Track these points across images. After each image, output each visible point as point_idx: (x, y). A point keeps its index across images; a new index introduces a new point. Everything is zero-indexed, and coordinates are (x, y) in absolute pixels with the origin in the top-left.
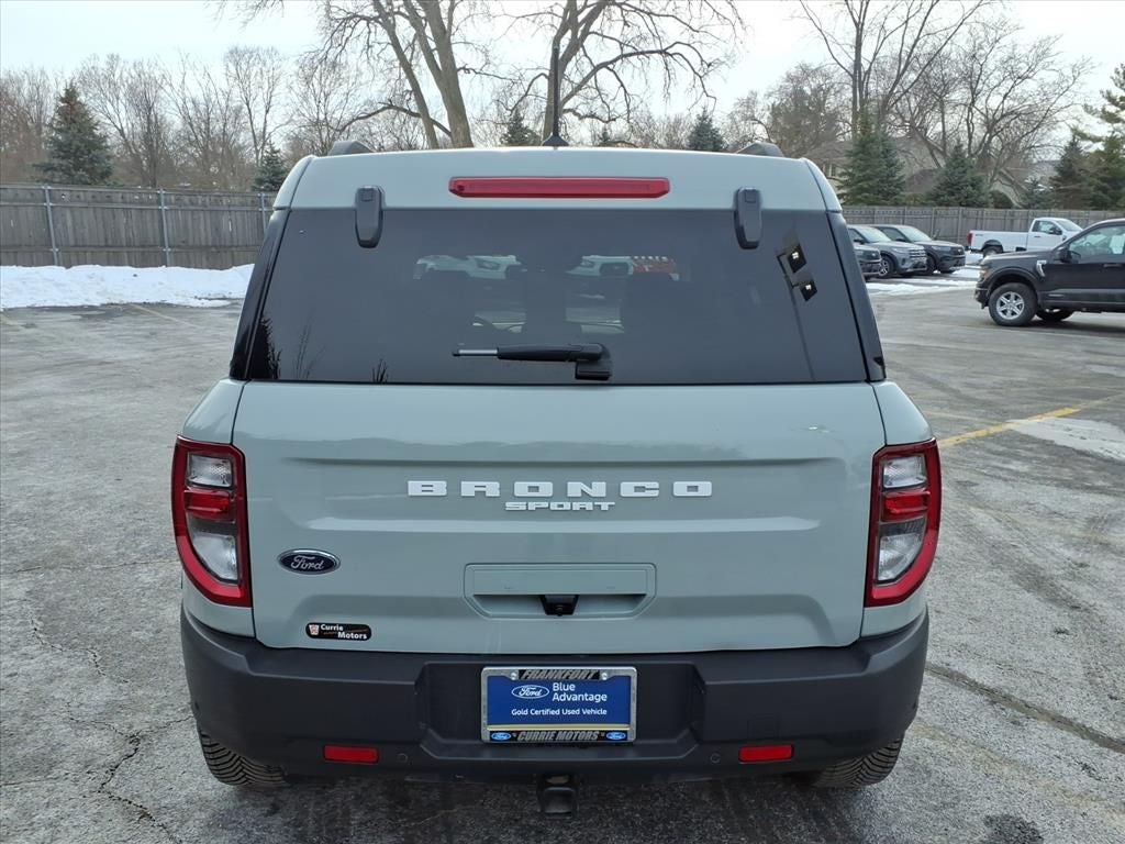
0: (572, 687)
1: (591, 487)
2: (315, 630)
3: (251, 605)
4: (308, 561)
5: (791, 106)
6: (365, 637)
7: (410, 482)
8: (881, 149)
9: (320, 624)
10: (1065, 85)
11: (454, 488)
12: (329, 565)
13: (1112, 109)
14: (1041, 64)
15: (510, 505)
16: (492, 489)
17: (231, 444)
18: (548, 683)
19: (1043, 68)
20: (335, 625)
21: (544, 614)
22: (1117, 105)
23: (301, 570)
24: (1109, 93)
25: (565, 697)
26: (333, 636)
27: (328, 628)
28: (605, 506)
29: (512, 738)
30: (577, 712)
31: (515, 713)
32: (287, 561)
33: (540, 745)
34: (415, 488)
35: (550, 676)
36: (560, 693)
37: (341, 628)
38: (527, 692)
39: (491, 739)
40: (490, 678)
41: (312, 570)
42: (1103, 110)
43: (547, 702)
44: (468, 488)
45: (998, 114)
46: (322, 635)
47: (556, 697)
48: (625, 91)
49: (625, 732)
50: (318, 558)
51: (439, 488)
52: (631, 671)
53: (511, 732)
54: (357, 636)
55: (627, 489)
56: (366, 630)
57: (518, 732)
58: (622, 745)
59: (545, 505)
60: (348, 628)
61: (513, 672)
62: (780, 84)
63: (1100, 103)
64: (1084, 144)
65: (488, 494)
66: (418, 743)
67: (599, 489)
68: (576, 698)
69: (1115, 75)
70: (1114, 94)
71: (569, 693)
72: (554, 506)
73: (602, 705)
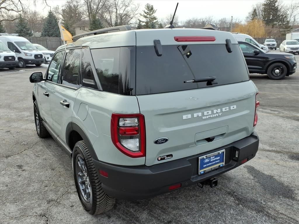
0: (214, 157)
1: (217, 110)
2: (159, 159)
3: (146, 156)
4: (162, 141)
5: (68, 10)
6: (171, 157)
7: (183, 116)
8: (98, 23)
9: (161, 157)
10: (136, 8)
11: (193, 116)
12: (166, 140)
13: (146, 15)
14: (131, 3)
15: (204, 118)
16: (200, 114)
17: (140, 113)
18: (210, 158)
19: (132, 4)
20: (164, 156)
21: (207, 142)
22: (146, 14)
23: (160, 143)
24: (144, 11)
25: (213, 160)
26: (164, 159)
27: (163, 157)
28: (220, 114)
29: (204, 172)
30: (214, 162)
31: (204, 166)
32: (156, 142)
33: (209, 172)
34: (185, 117)
35: (210, 156)
36: (212, 159)
37: (166, 156)
38: (207, 161)
39: (201, 174)
40: (201, 159)
41: (163, 143)
42: (144, 15)
43: (210, 162)
44: (195, 115)
45: (123, 15)
46: (161, 159)
47: (211, 160)
48: (21, 3)
49: (223, 164)
50: (164, 139)
51: (189, 116)
52: (224, 150)
53: (204, 171)
54: (169, 157)
55: (224, 110)
56: (171, 155)
57: (205, 171)
58: (223, 167)
59: (210, 116)
60: (167, 156)
61: (204, 157)
62: (65, 4)
63: (143, 13)
64: (141, 23)
65: (199, 116)
66: (190, 179)
67: (219, 110)
68: (215, 159)
69: (145, 7)
70: (145, 11)
71: (213, 158)
72: (211, 116)
73: (219, 159)
